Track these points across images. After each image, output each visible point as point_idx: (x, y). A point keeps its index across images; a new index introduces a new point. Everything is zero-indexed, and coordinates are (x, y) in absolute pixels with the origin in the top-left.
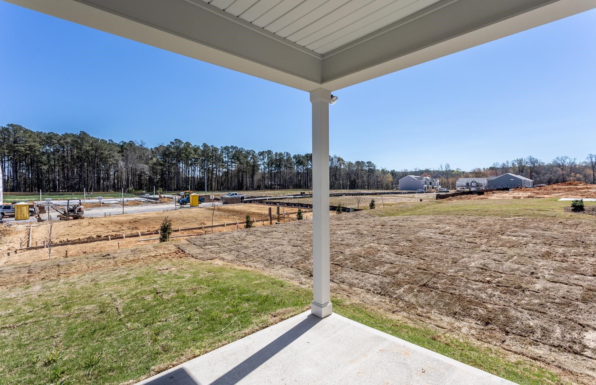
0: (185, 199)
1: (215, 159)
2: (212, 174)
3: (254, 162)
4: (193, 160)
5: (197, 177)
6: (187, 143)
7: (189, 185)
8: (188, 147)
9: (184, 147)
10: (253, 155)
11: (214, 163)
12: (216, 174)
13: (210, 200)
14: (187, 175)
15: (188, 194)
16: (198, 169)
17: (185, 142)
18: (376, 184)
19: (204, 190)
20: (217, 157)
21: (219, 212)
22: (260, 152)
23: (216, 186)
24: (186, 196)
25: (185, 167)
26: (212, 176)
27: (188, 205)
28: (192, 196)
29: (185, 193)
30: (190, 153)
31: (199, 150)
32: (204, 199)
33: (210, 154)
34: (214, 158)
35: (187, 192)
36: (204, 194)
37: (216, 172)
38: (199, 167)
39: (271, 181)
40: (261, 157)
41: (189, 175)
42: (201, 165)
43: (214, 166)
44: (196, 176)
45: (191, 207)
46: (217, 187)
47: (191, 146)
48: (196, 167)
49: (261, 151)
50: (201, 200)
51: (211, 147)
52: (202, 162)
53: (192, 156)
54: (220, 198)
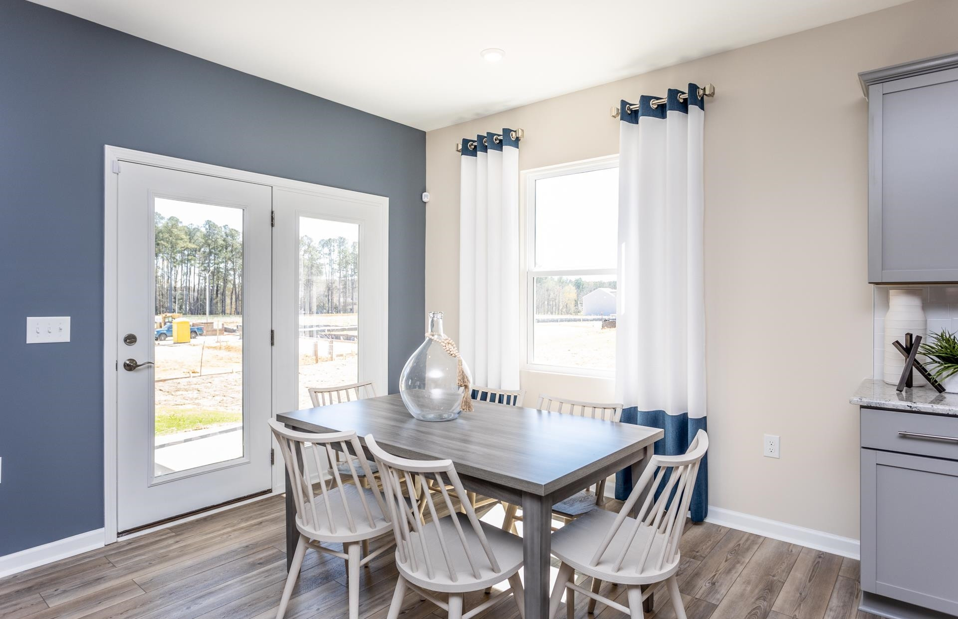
0: (164, 329)
1: (232, 251)
2: (225, 281)
3: (312, 259)
4: (186, 252)
5: (194, 286)
6: (171, 219)
7: (175, 302)
8: (175, 226)
9: (166, 227)
10: (309, 246)
11: (229, 259)
12: (234, 282)
13: (214, 332)
14: (173, 283)
15: (170, 319)
16: (197, 271)
17: (167, 216)
18: (546, 303)
19: (204, 314)
20: (235, 247)
21: (229, 353)
22: (323, 240)
23: (234, 306)
24: (165, 324)
25: (168, 267)
26: (225, 287)
27: (170, 340)
28: (178, 323)
29: (165, 318)
30: (178, 238)
31: (198, 234)
32: (201, 329)
33: (221, 242)
34: (230, 249)
35: (169, 317)
36: (205, 321)
37: (234, 278)
38: (199, 267)
39: (345, 297)
40: (326, 250)
41: (176, 282)
42: (203, 264)
43: (230, 265)
44: (192, 285)
45: (174, 343)
46: (236, 309)
47: (180, 225)
48: (193, 268)
49: (327, 238)
50: (195, 332)
51: (223, 229)
52: (206, 258)
53: (181, 244)
54: (235, 328)
